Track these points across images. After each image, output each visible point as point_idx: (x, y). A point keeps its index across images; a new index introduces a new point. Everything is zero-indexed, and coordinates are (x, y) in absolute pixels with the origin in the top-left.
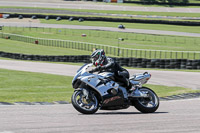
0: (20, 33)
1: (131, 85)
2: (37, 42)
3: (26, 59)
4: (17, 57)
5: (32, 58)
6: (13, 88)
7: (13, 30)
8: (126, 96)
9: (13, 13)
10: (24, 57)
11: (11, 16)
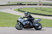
0: (46, 9)
1: (33, 22)
2: (50, 12)
3: (47, 16)
4: (45, 15)
5: (49, 16)
6: (44, 23)
7: (44, 8)
8: (31, 25)
9: (44, 4)
10: (47, 15)
11: (44, 5)
